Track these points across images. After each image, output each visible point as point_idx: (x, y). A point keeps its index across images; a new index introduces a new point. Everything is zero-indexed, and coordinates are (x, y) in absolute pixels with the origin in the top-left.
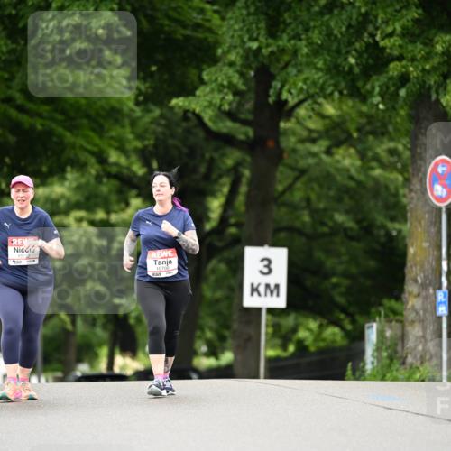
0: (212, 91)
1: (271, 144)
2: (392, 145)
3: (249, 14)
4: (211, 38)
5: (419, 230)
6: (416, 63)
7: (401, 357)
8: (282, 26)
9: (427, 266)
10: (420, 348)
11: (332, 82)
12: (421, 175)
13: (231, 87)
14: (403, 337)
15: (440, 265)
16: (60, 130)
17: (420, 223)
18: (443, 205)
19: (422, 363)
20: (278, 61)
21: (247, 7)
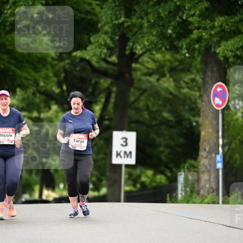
0: (96, 47)
1: (127, 76)
2: (192, 76)
3: (115, 6)
4: (95, 19)
5: (207, 122)
6: (206, 31)
7: (197, 191)
8: (133, 13)
9: (211, 142)
10: (208, 186)
11: (161, 42)
12: (208, 93)
13: (106, 45)
14: (198, 180)
15: (218, 141)
16: (13, 68)
17: (207, 118)
18: (220, 109)
19: (208, 194)
20: (131, 31)
21: (114, 2)
